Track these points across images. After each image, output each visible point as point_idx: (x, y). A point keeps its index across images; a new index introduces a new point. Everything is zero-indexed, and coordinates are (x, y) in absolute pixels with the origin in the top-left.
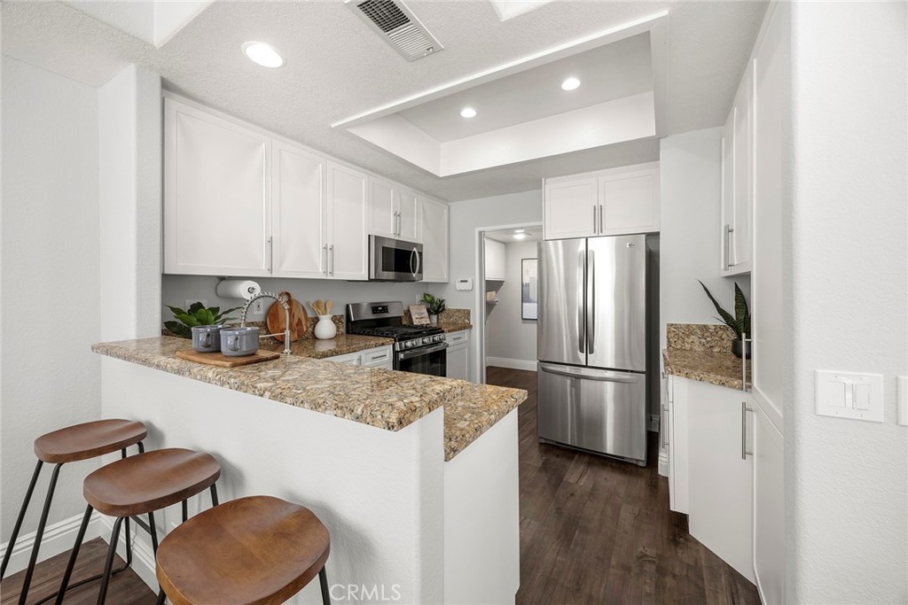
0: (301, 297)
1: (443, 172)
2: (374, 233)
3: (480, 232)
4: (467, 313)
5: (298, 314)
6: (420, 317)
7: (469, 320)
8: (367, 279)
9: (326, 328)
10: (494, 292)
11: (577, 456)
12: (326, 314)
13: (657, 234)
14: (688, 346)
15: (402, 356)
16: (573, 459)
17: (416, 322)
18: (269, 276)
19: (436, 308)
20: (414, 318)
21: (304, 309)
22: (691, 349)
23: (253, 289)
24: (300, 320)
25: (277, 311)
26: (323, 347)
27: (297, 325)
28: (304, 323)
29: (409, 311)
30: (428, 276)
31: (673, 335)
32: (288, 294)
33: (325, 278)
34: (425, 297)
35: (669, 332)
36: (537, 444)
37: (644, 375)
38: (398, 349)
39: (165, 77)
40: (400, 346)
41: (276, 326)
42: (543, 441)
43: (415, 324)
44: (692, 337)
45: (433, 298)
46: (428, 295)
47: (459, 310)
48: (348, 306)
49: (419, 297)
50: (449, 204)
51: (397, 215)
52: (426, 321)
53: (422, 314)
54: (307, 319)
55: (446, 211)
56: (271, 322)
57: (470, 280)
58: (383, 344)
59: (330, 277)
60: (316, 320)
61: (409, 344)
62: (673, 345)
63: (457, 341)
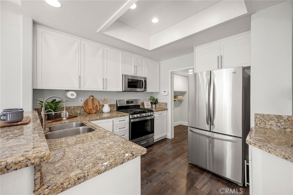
0: (98, 97)
1: (151, 49)
2: (124, 74)
3: (171, 72)
4: (166, 104)
5: (96, 103)
6: (147, 105)
7: (167, 107)
8: (122, 91)
9: (106, 109)
10: (182, 96)
11: (205, 173)
12: (107, 103)
13: (249, 68)
14: (268, 127)
15: (132, 120)
16: (203, 174)
17: (146, 107)
18: (80, 90)
19: (155, 102)
20: (145, 105)
21: (99, 102)
22: (270, 128)
23: (73, 94)
24: (97, 106)
25: (88, 102)
26: (105, 115)
27: (96, 107)
28: (98, 106)
29: (143, 103)
30: (149, 90)
31: (258, 119)
32: (92, 96)
33: (103, 90)
34: (151, 98)
35: (256, 118)
36: (188, 164)
37: (241, 139)
38: (131, 118)
39: (34, 19)
40: (133, 116)
41: (87, 108)
42: (191, 163)
43: (145, 108)
44: (271, 122)
45: (154, 98)
46: (152, 97)
47: (163, 103)
48: (117, 100)
49: (148, 98)
50: (160, 62)
51: (136, 67)
52: (150, 107)
53: (148, 104)
54: (100, 105)
55: (158, 65)
56: (85, 106)
57: (167, 91)
58: (124, 116)
59: (105, 90)
60: (103, 106)
61: (135, 116)
62: (258, 125)
63: (160, 115)
